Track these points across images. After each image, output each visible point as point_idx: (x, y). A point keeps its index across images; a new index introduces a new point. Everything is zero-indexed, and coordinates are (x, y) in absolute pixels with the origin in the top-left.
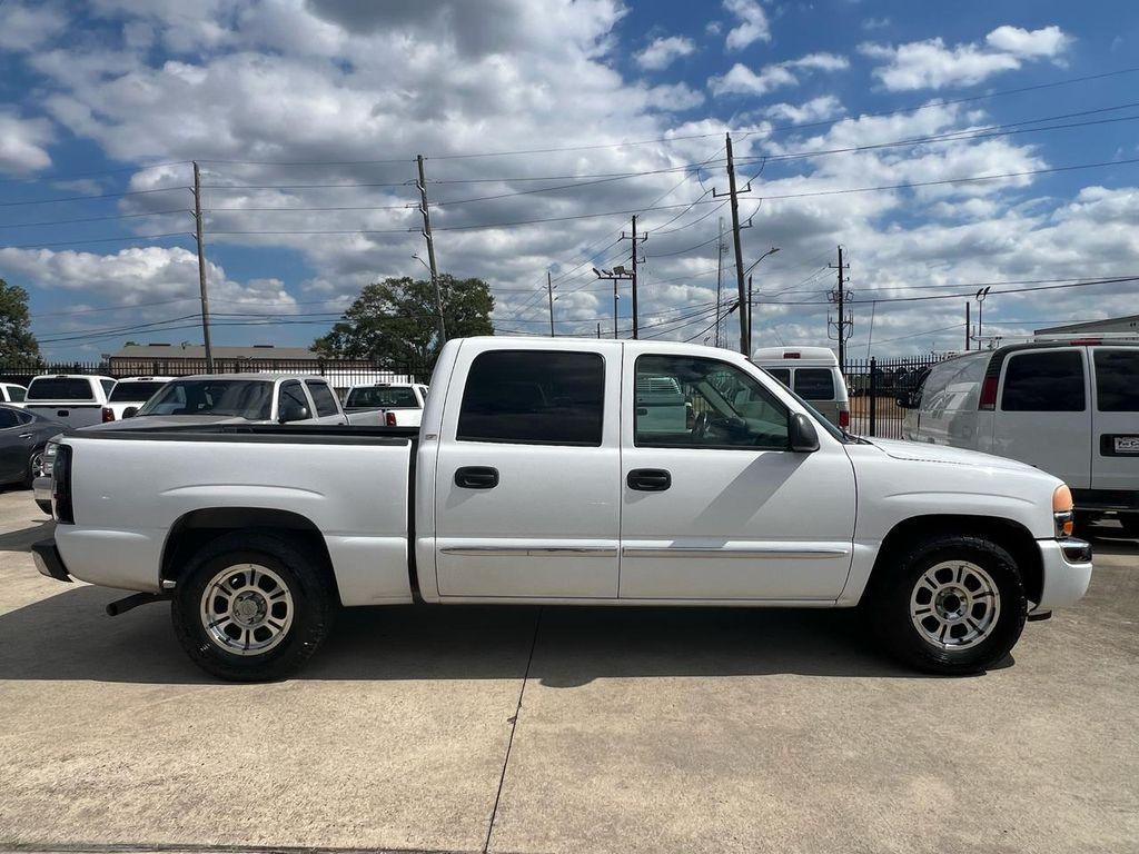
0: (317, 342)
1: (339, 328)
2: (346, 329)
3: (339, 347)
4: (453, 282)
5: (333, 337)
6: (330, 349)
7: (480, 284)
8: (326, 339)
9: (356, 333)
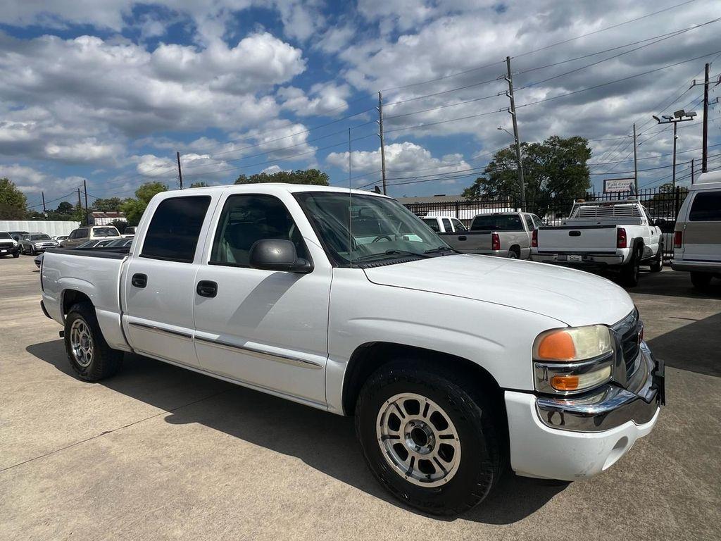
0: (465, 190)
1: (479, 181)
2: (484, 181)
3: (479, 193)
4: (560, 141)
5: (476, 187)
6: (473, 194)
7: (580, 140)
8: (471, 189)
9: (489, 183)
